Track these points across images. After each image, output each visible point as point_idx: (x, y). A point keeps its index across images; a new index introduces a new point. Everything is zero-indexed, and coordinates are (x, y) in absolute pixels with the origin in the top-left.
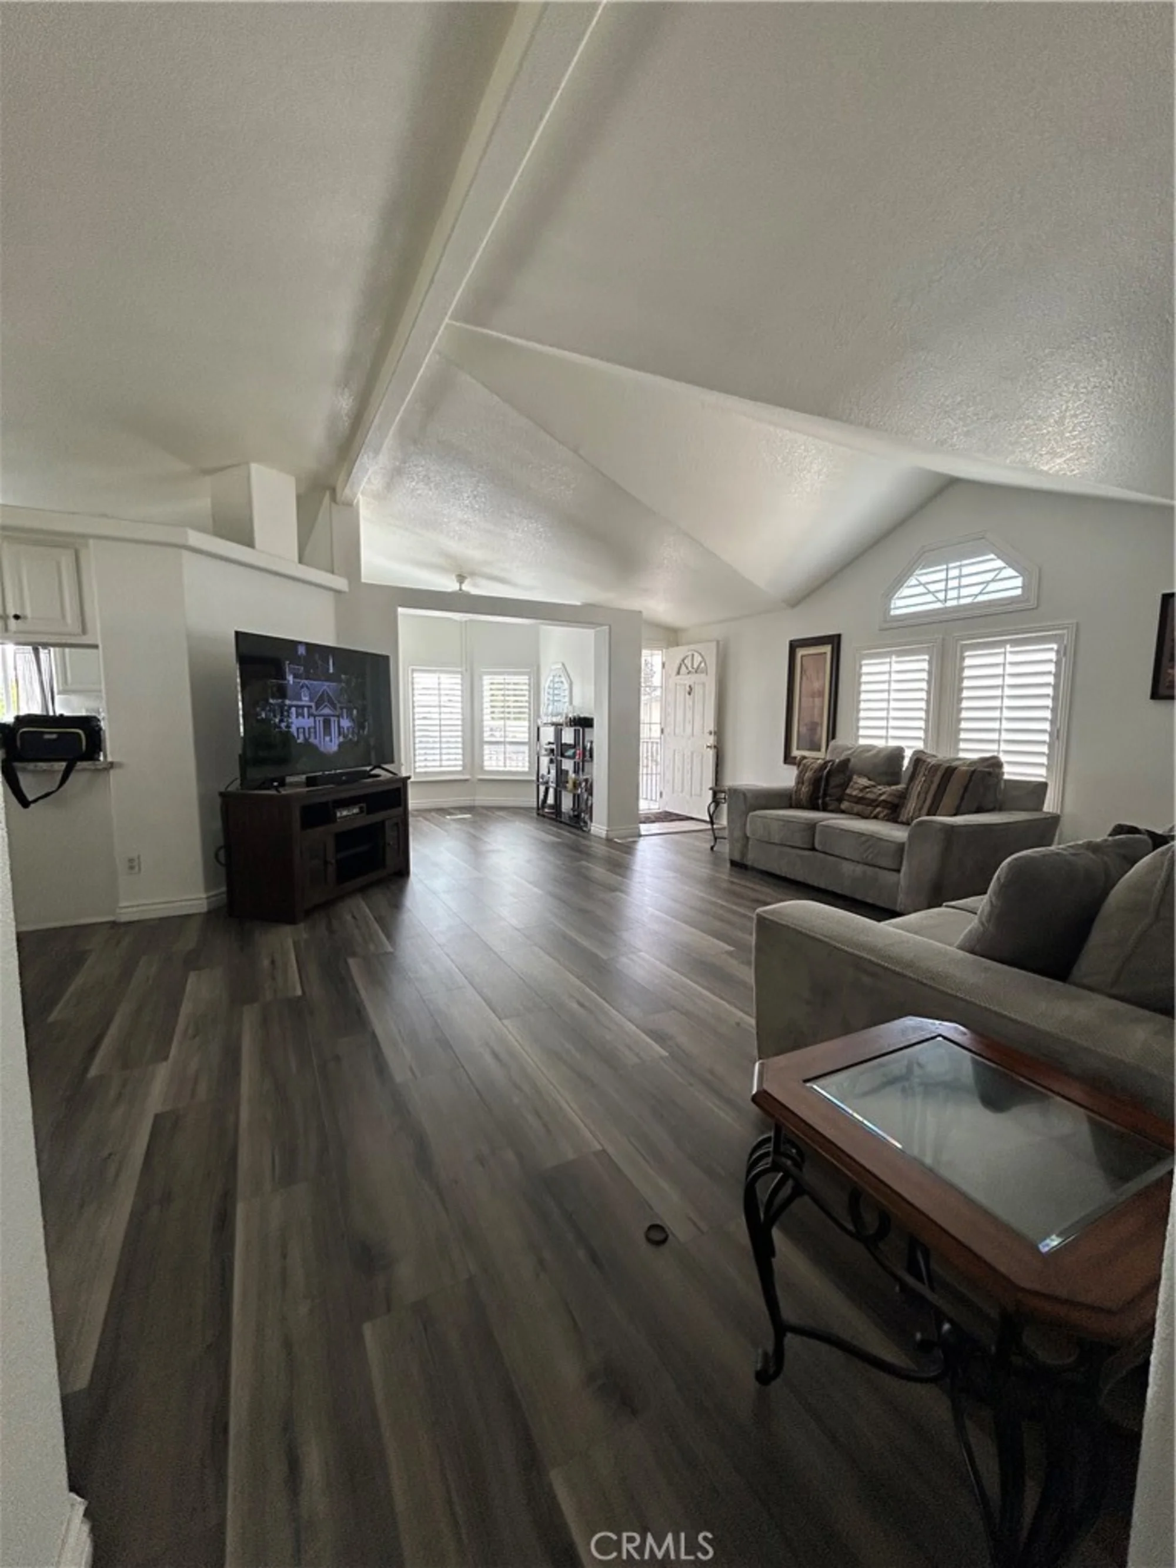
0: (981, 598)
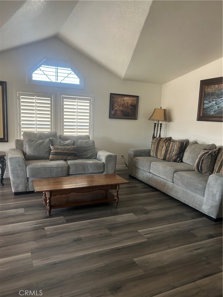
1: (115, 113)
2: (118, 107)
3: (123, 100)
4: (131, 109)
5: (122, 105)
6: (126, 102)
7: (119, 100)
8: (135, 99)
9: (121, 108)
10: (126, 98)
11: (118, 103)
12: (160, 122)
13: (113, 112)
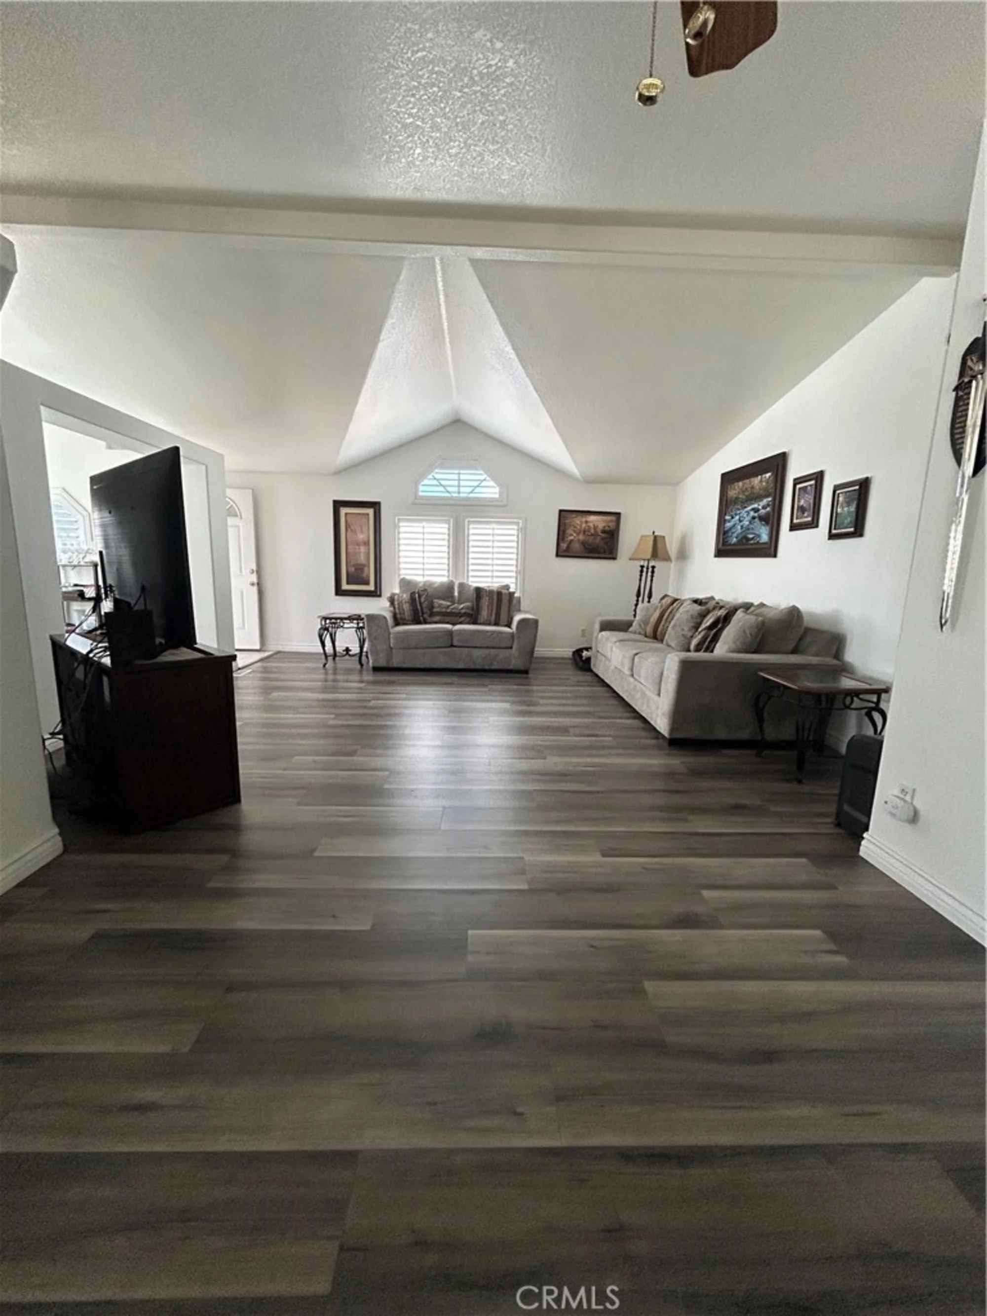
0: (472, 495)
1: (568, 547)
2: (575, 535)
3: (587, 522)
4: (603, 539)
5: (584, 532)
6: (591, 525)
7: (578, 521)
8: (613, 518)
9: (581, 537)
10: (592, 518)
11: (575, 527)
12: (651, 564)
13: (564, 546)
